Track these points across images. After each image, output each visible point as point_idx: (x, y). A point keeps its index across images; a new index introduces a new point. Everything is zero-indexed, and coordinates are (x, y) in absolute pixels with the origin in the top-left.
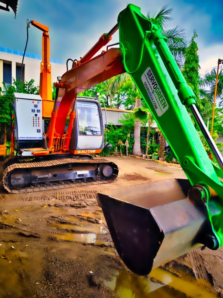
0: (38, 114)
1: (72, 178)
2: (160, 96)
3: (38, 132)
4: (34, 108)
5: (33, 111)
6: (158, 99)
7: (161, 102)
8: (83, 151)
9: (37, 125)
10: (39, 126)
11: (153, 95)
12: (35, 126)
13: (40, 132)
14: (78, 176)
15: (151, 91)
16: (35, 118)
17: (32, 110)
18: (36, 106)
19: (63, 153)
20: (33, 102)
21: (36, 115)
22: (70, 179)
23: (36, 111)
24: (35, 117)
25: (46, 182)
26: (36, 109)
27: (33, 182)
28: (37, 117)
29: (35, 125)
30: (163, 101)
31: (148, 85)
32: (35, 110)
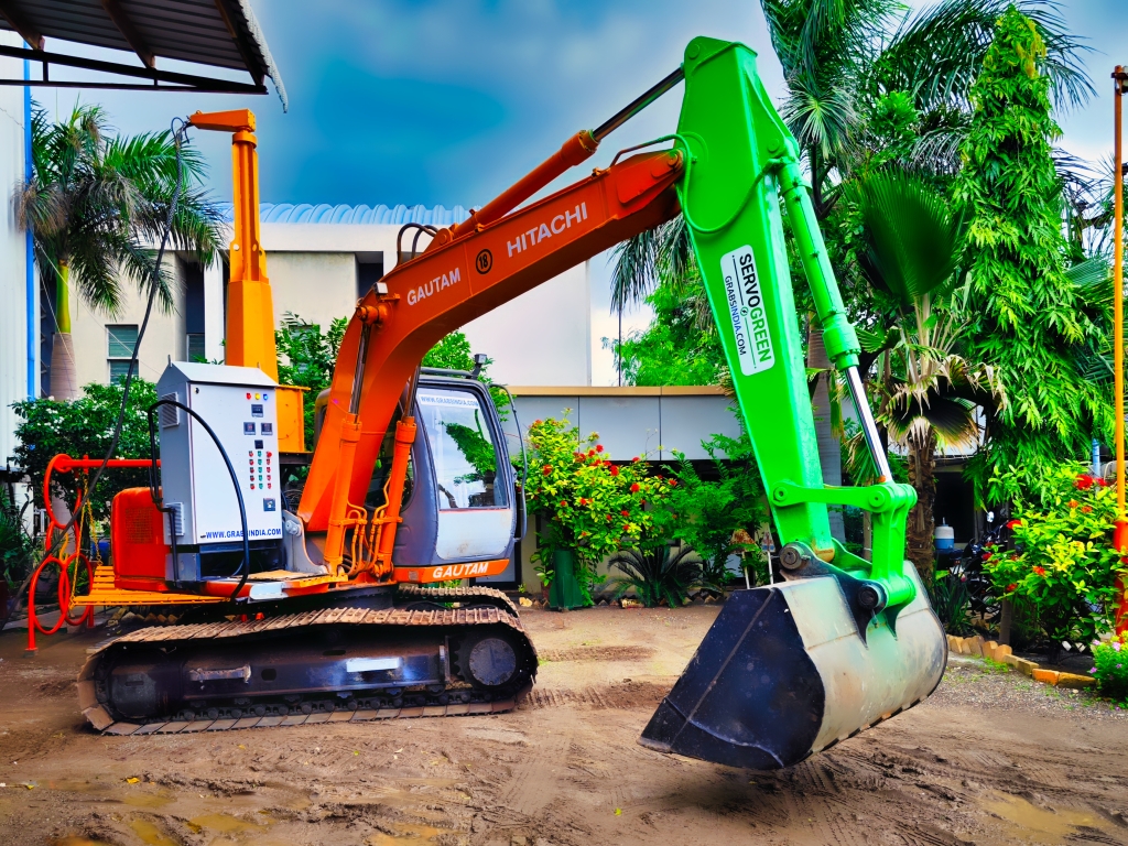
0: (266, 439)
1: (336, 685)
2: (758, 330)
3: (266, 509)
4: (251, 419)
5: (249, 428)
6: (752, 333)
7: (758, 344)
8: (450, 567)
9: (265, 481)
10: (269, 485)
11: (742, 319)
12: (257, 486)
13: (273, 509)
14: (361, 679)
15: (739, 307)
16: (255, 458)
17: (246, 425)
18: (257, 410)
19: (373, 584)
20: (248, 396)
21: (259, 445)
22: (328, 689)
23: (258, 428)
24: (255, 451)
25: (238, 698)
26: (258, 421)
27: (187, 697)
28: (264, 451)
29: (256, 482)
30: (765, 344)
31: (735, 287)
32: (253, 425)
